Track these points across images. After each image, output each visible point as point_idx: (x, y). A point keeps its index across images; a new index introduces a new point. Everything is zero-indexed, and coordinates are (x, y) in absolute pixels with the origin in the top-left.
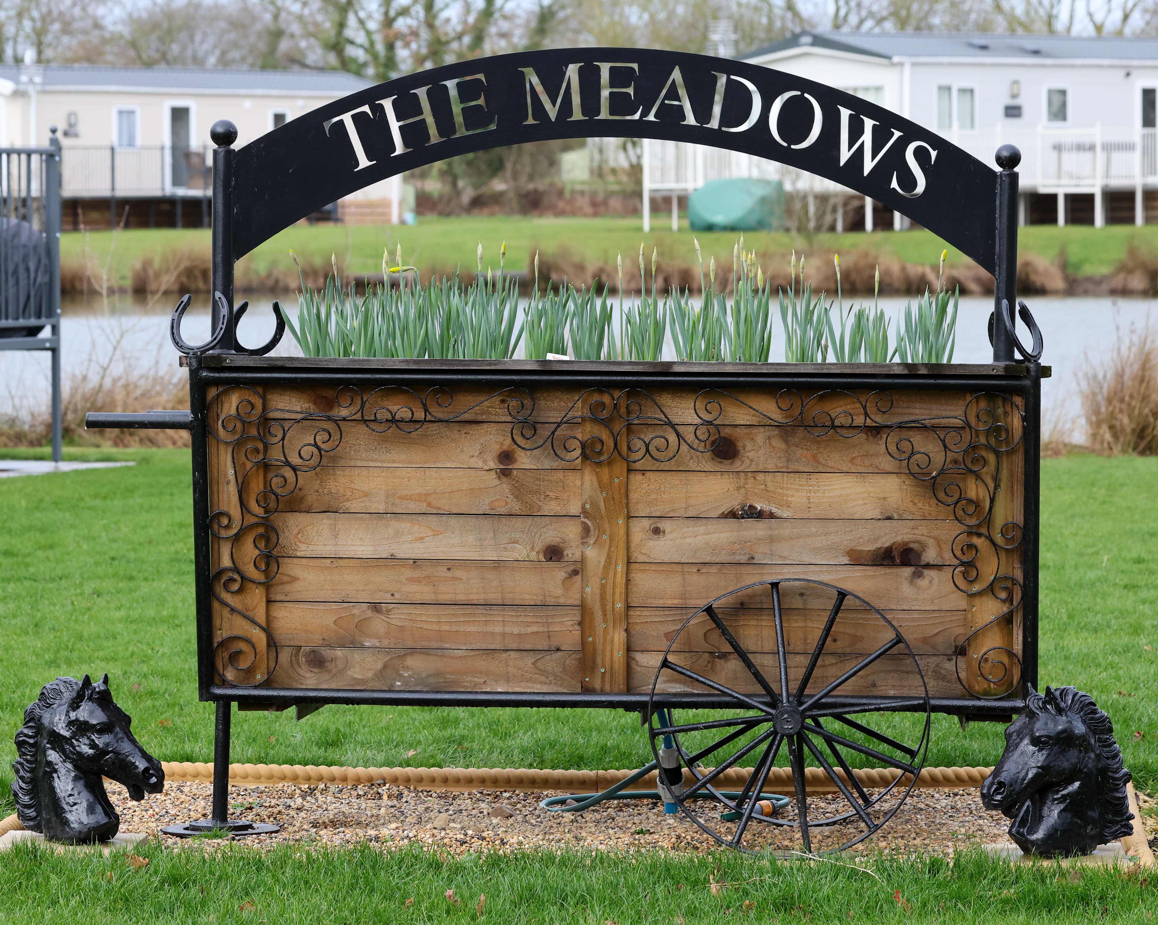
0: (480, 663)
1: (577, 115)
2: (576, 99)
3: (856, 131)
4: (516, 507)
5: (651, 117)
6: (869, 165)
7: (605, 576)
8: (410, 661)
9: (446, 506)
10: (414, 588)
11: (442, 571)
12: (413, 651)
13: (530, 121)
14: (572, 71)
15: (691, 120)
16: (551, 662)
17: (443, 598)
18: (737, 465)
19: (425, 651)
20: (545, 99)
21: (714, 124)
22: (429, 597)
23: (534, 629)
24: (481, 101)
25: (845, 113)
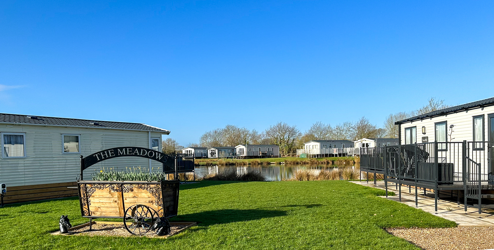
0: (110, 213)
1: (125, 154)
2: (124, 152)
3: (158, 155)
4: (111, 197)
5: (134, 154)
6: (160, 159)
7: (120, 204)
8: (103, 213)
9: (104, 197)
10: (102, 205)
11: (105, 203)
12: (103, 212)
13: (119, 155)
14: (124, 149)
15: (138, 154)
16: (117, 213)
17: (105, 206)
18: (133, 192)
19: (104, 212)
20: (121, 153)
21: (141, 155)
22: (104, 206)
23: (115, 210)
24: (113, 153)
25: (157, 153)
